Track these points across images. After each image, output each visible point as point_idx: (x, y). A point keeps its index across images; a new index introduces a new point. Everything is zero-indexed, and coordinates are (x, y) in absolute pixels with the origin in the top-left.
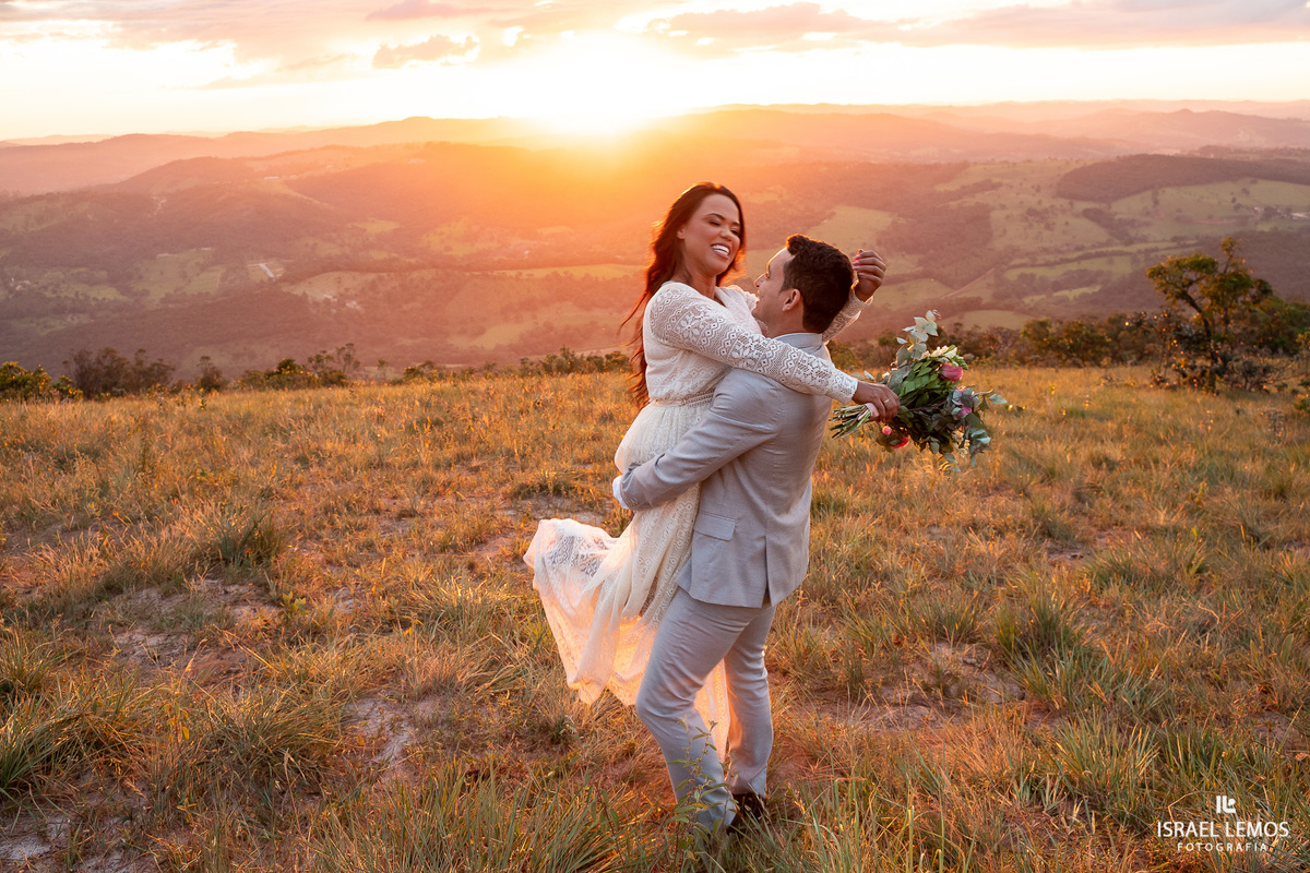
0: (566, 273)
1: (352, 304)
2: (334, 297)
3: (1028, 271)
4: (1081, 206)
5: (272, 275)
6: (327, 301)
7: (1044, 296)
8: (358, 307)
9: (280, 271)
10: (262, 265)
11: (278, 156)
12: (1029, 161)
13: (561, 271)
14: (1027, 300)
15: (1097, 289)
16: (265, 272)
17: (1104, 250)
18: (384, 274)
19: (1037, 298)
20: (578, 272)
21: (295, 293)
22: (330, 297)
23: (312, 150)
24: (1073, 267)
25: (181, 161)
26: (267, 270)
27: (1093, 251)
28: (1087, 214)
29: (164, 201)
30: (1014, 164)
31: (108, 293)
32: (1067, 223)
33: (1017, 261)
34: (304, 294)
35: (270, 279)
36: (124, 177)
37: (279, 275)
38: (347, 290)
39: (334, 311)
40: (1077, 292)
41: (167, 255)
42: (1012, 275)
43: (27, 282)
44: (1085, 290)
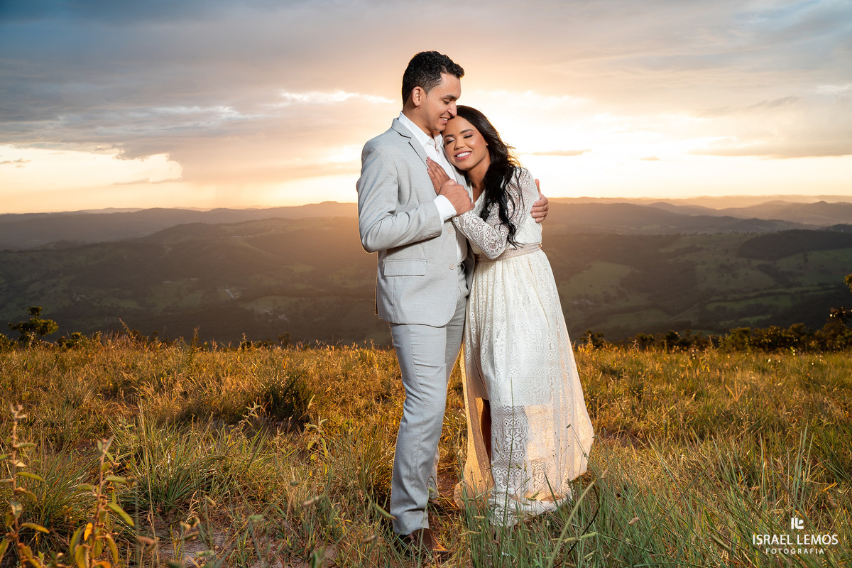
1: (282, 317)
2: (271, 312)
3: (722, 304)
4: (756, 263)
5: (233, 297)
6: (266, 314)
7: (733, 321)
8: (286, 319)
9: (239, 294)
10: (227, 290)
11: (242, 223)
12: (721, 234)
14: (722, 324)
15: (769, 316)
16: (229, 295)
17: (773, 291)
18: (303, 299)
19: (728, 322)
21: (247, 308)
22: (268, 312)
23: (263, 220)
24: (752, 302)
25: (183, 225)
26: (230, 293)
27: (765, 292)
28: (759, 268)
29: (170, 249)
30: (710, 235)
31: (131, 305)
32: (747, 274)
33: (714, 298)
34: (253, 309)
35: (232, 299)
36: (147, 233)
37: (237, 297)
38: (279, 307)
39: (270, 320)
40: (756, 319)
41: (169, 282)
42: (711, 307)
43: (83, 296)
44: (761, 317)
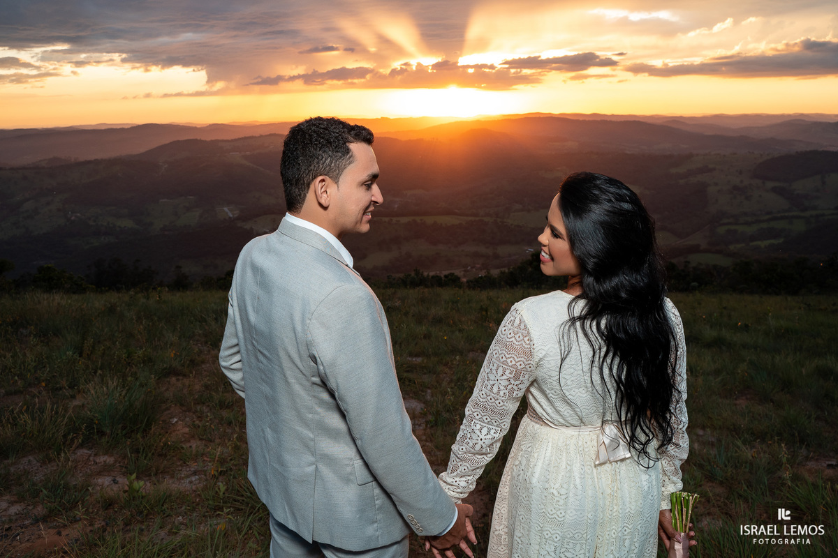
0: (421, 220)
3: (733, 227)
4: (770, 184)
5: (231, 216)
7: (743, 245)
9: (237, 213)
10: (226, 209)
11: (239, 139)
12: (735, 154)
13: (418, 219)
14: (732, 247)
15: (781, 240)
16: (227, 213)
17: (786, 214)
19: (739, 246)
20: (429, 220)
21: (245, 227)
23: (261, 136)
24: (764, 225)
25: (178, 141)
27: (779, 215)
28: (774, 190)
29: (166, 166)
30: (724, 156)
31: (128, 223)
32: (760, 196)
33: (726, 221)
34: (251, 228)
35: (230, 218)
36: (142, 150)
37: (235, 216)
41: (166, 200)
42: (722, 230)
43: (79, 215)
44: (773, 241)
